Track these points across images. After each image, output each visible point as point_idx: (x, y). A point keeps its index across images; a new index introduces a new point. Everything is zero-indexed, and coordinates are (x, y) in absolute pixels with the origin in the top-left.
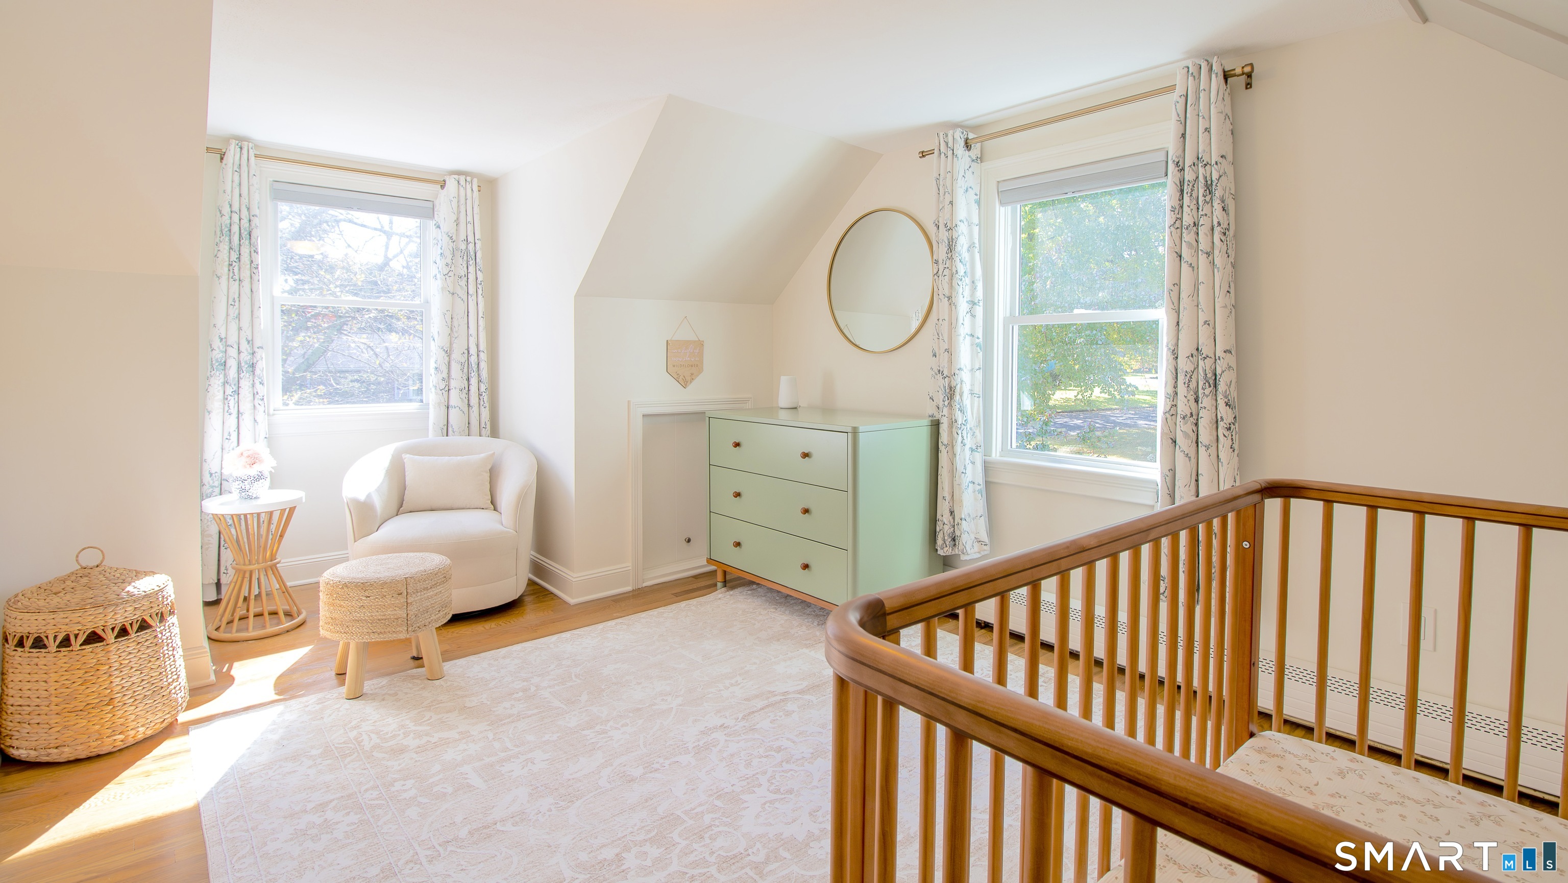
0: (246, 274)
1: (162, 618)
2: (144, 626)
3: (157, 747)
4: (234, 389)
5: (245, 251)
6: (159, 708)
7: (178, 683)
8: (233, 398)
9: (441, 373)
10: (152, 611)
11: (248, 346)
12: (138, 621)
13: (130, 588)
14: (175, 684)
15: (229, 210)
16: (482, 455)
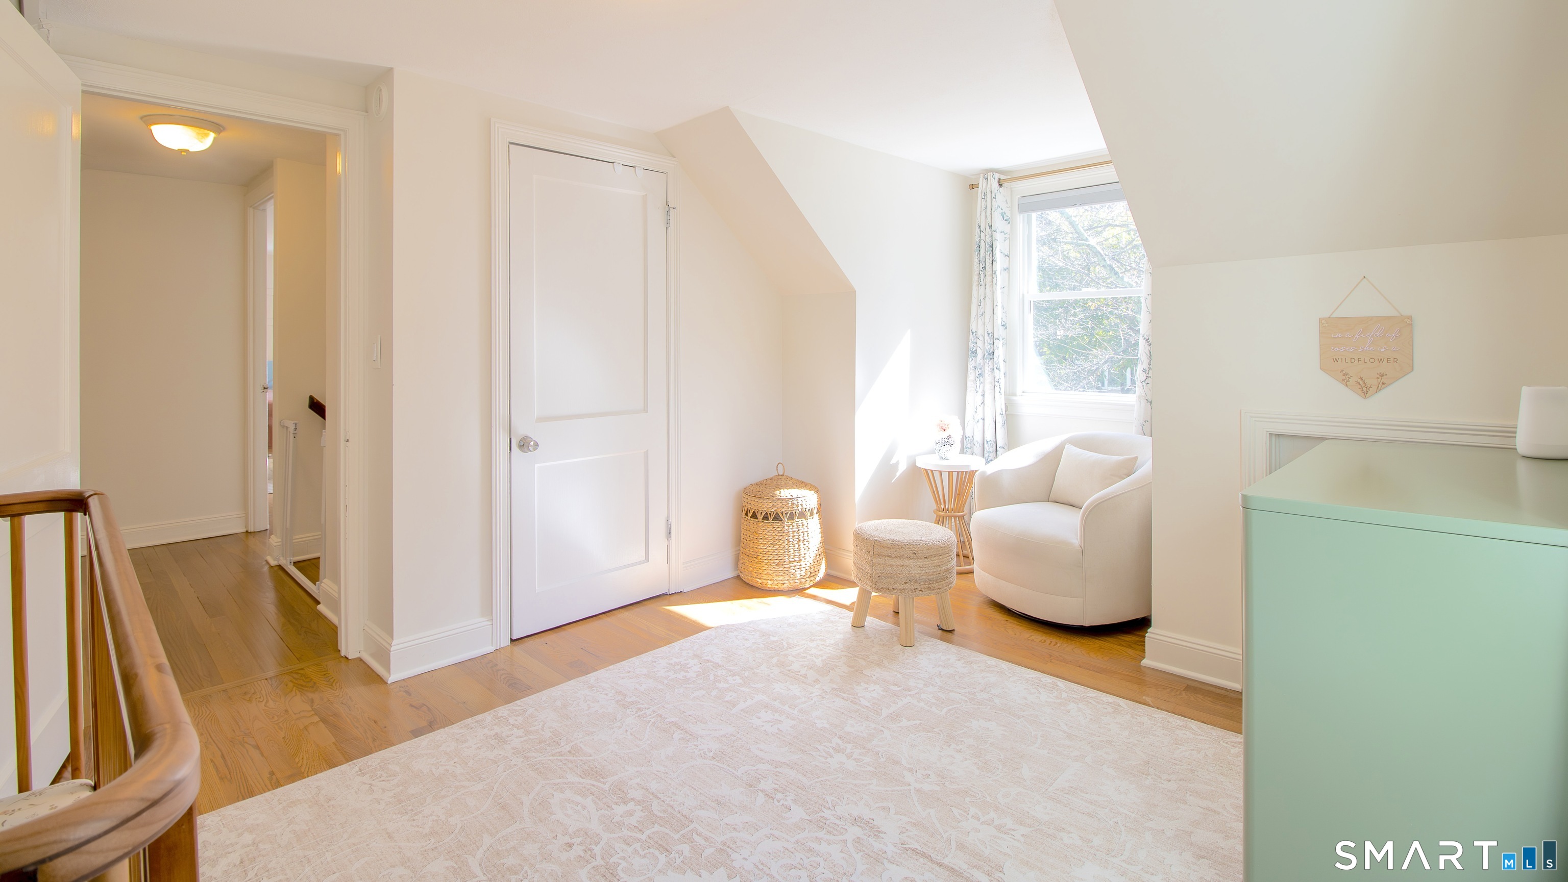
0: (989, 279)
1: (791, 517)
2: (777, 518)
3: (775, 596)
4: (980, 372)
5: (988, 261)
6: (781, 574)
7: (799, 564)
8: (979, 379)
9: (1142, 364)
10: (783, 510)
11: (988, 338)
12: (774, 513)
13: (777, 492)
14: (796, 564)
15: (979, 230)
16: (1121, 458)
